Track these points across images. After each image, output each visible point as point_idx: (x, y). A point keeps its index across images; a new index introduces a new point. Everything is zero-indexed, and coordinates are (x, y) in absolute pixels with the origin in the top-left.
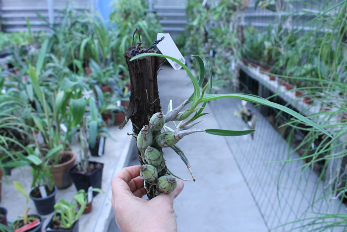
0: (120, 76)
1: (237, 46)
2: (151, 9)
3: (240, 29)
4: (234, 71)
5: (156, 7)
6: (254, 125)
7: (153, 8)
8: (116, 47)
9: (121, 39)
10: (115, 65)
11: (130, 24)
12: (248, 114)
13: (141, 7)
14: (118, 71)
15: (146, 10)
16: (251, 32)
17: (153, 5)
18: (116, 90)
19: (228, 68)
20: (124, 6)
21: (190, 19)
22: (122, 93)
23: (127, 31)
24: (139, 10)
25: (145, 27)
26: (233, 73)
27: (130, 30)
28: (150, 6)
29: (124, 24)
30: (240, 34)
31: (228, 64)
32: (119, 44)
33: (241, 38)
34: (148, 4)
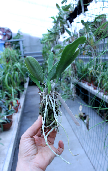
0: (6, 98)
1: (72, 75)
2: (23, 55)
3: (73, 65)
4: (72, 89)
5: (25, 53)
6: (88, 122)
7: (24, 54)
8: (3, 80)
9: (5, 76)
10: (3, 92)
11: (10, 66)
12: (84, 116)
13: (17, 55)
14: (4, 95)
15: (20, 55)
16: (80, 62)
17: (24, 52)
18: (4, 108)
19: (69, 87)
20: (6, 55)
21: (45, 59)
22: (7, 109)
23: (9, 70)
24: (16, 56)
25: (19, 66)
26: (72, 90)
27: (11, 69)
28: (22, 53)
29: (7, 66)
30: (73, 68)
31: (69, 85)
32: (4, 78)
33: (74, 71)
34: (21, 52)
